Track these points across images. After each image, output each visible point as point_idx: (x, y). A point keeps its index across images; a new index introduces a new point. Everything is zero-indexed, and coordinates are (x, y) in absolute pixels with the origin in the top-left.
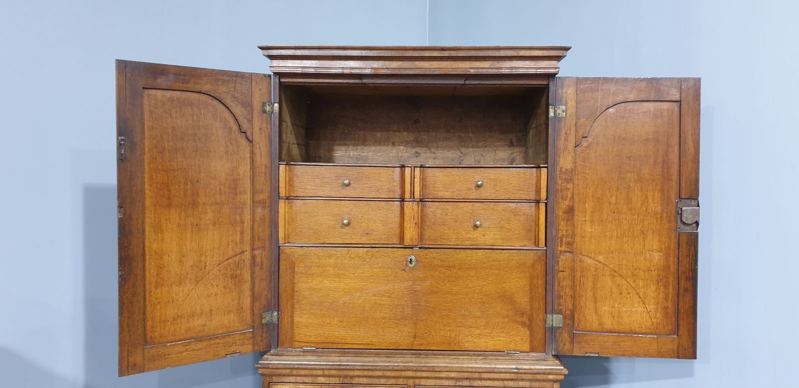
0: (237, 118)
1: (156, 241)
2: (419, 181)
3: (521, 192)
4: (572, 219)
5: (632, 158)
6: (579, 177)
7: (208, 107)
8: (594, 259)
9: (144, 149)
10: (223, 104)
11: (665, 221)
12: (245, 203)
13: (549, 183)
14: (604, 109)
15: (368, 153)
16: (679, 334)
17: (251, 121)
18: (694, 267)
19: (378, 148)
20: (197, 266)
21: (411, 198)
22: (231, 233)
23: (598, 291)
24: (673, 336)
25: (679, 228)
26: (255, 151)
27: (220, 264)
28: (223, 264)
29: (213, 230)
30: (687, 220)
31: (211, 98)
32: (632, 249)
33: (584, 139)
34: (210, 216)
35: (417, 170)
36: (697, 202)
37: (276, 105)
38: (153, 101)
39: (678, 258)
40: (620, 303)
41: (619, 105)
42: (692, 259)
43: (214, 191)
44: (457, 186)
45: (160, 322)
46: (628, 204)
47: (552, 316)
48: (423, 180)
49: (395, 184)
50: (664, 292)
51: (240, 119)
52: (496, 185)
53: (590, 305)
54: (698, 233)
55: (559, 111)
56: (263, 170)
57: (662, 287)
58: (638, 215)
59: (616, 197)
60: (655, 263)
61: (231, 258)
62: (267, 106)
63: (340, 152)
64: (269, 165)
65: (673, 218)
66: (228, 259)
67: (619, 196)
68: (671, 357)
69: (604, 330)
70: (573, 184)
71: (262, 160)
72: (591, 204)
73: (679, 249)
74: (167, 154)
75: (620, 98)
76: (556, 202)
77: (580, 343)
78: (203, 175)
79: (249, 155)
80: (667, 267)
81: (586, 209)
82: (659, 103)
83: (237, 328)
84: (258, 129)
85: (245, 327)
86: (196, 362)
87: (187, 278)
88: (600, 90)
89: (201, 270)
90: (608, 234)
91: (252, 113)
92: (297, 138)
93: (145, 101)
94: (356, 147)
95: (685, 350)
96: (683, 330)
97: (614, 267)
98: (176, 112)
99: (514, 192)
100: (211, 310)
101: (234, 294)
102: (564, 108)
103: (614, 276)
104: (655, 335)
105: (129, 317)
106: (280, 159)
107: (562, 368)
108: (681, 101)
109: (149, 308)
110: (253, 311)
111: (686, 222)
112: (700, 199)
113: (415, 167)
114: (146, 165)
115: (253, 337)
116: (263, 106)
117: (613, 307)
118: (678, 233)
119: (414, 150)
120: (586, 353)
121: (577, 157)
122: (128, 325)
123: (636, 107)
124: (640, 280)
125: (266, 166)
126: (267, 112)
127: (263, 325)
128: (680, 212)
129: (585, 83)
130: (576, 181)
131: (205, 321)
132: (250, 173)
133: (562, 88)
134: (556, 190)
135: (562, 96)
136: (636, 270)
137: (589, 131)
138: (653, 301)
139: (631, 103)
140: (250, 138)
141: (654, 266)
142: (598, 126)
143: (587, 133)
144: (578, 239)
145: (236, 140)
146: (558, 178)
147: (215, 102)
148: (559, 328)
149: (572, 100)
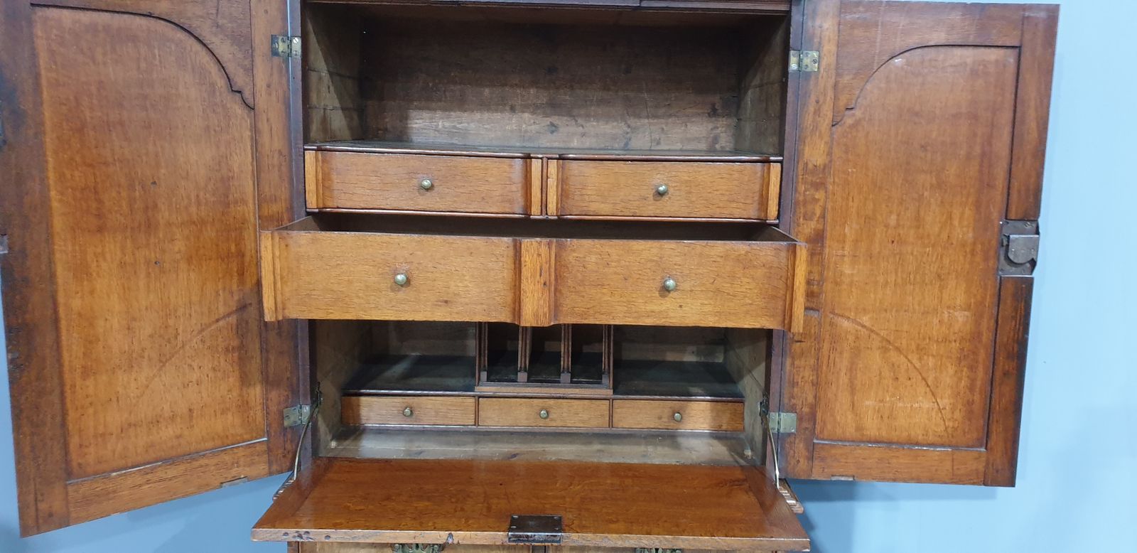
0: (224, 65)
1: (79, 295)
2: (555, 184)
3: (734, 205)
4: (821, 254)
5: (929, 148)
6: (836, 180)
7: (168, 44)
8: (854, 321)
9: (42, 124)
10: (196, 38)
11: (978, 258)
12: (244, 221)
13: (783, 190)
14: (886, 58)
15: (468, 123)
16: (989, 445)
17: (250, 70)
18: (1023, 336)
19: (486, 115)
20: (160, 336)
21: (541, 214)
22: (220, 275)
23: (858, 375)
24: (978, 449)
25: (1002, 270)
26: (260, 125)
27: (202, 330)
28: (209, 329)
29: (189, 270)
30: (1016, 255)
31: (173, 26)
32: (919, 305)
33: (848, 113)
34: (180, 245)
35: (553, 166)
36: (1034, 225)
37: (297, 42)
38: (55, 31)
39: (997, 322)
40: (893, 395)
41: (912, 51)
42: (1019, 324)
43: (186, 201)
44: (622, 194)
45: (95, 436)
46: (918, 227)
47: (779, 415)
48: (563, 181)
49: (514, 188)
50: (968, 377)
51: (231, 68)
52: (690, 193)
53: (844, 398)
54: (1032, 279)
55: (807, 61)
56: (276, 161)
57: (965, 369)
58: (933, 246)
59: (898, 215)
60: (956, 328)
61: (224, 317)
62: (280, 43)
63: (421, 121)
64: (285, 152)
65: (992, 253)
66: (217, 321)
67: (902, 213)
68: (974, 484)
69: (865, 439)
70: (826, 192)
71: (274, 141)
72: (854, 226)
73: (999, 306)
74: (92, 133)
75: (914, 40)
76: (794, 222)
77: (823, 459)
78: (163, 171)
79: (248, 133)
80: (976, 336)
81: (845, 235)
82: (982, 49)
83: (239, 438)
84: (264, 86)
85: (254, 435)
86: (166, 501)
87: (143, 357)
88: (880, 24)
89: (169, 341)
90: (881, 279)
91: (252, 56)
92: (340, 98)
93: (39, 31)
94: (447, 113)
95: (997, 471)
96: (997, 439)
97: (887, 335)
98: (105, 54)
99: (721, 205)
100: (190, 410)
101: (231, 380)
102: (815, 54)
103: (885, 350)
104: (949, 446)
105: (33, 434)
106: (307, 140)
107: (794, 502)
108: (1019, 47)
109: (72, 415)
110: (267, 407)
111: (1015, 261)
112: (1041, 221)
113: (549, 159)
114: (49, 153)
115: (269, 450)
116: (273, 42)
117: (881, 401)
118: (999, 277)
119: (548, 121)
120: (833, 476)
121: (835, 143)
122: (33, 448)
123: (941, 57)
124: (930, 357)
125: (280, 153)
126: (280, 53)
127: (285, 429)
128: (1005, 243)
129: (854, 10)
130: (830, 187)
131: (181, 428)
132: (252, 165)
133: (813, 19)
134: (795, 203)
135: (814, 34)
136: (924, 339)
137: (858, 97)
138: (949, 392)
139: (933, 48)
140: (250, 102)
141: (955, 333)
142: (873, 89)
143: (854, 102)
144: (828, 286)
145: (224, 107)
146: (800, 180)
147: (181, 35)
148: (790, 435)
149: (829, 41)
